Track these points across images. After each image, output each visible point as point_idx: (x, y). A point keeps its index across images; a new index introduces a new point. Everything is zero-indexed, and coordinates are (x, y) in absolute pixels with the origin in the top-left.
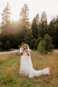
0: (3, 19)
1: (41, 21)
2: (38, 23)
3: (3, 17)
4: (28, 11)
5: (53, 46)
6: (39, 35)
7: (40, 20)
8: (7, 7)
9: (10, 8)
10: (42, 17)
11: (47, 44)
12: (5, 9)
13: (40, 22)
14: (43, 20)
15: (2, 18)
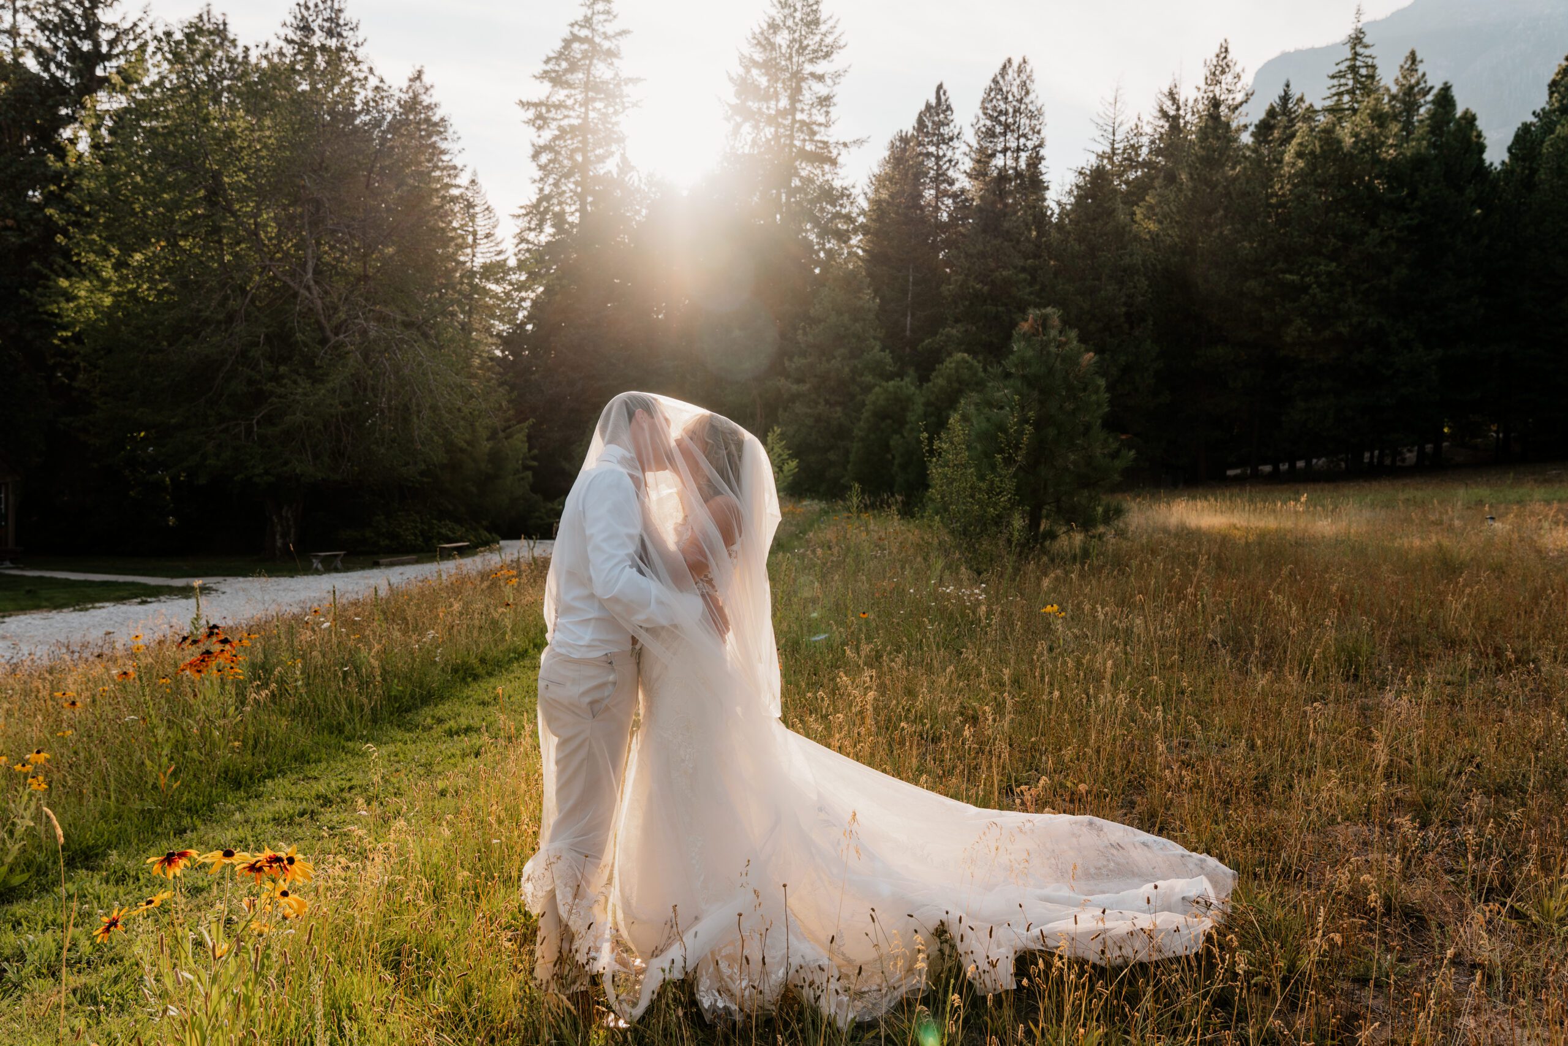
0: (544, 158)
1: (979, 172)
2: (940, 195)
3: (547, 135)
4: (821, 67)
5: (1115, 455)
6: (954, 332)
7: (967, 164)
8: (587, 22)
9: (623, 33)
10: (990, 134)
11: (1038, 425)
12: (567, 43)
13: (963, 182)
14: (999, 161)
15: (536, 156)
